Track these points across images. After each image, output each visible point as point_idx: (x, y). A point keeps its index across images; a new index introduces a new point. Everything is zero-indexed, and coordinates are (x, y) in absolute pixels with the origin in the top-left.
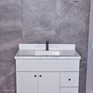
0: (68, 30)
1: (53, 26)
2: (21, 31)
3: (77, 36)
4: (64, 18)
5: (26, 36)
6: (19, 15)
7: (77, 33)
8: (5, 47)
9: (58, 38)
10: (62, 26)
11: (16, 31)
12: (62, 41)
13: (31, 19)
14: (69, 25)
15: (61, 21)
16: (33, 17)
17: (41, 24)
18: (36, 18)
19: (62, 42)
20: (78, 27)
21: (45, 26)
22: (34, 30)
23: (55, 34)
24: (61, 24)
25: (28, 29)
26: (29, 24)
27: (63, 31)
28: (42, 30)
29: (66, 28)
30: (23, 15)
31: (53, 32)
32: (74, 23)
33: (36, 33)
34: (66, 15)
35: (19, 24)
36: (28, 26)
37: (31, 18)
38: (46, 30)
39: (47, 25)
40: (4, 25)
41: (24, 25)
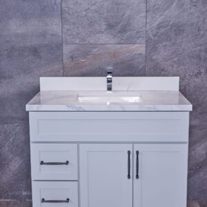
0: (178, 42)
1: (138, 32)
2: (59, 47)
3: (199, 57)
4: (167, 12)
5: (72, 57)
6: (55, 4)
7: (199, 48)
8: (22, 84)
9: (152, 61)
10: (162, 30)
11: (47, 45)
12: (163, 70)
13: (85, 15)
14: (178, 29)
15: (160, 20)
16: (89, 9)
17: (110, 26)
18: (96, 12)
19: (163, 72)
20: (202, 32)
21: (120, 32)
22: (91, 41)
23: (144, 53)
24: (159, 27)
25: (77, 41)
26: (80, 29)
27: (164, 44)
28: (112, 42)
29: (173, 35)
30: (64, 5)
31: (139, 48)
32: (192, 24)
33: (96, 50)
34: (172, 4)
35: (54, 26)
36: (78, 34)
37: (84, 13)
38: (122, 41)
39: (123, 30)
40: (20, 31)
41: (68, 30)
